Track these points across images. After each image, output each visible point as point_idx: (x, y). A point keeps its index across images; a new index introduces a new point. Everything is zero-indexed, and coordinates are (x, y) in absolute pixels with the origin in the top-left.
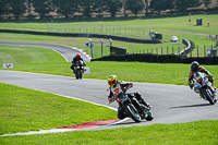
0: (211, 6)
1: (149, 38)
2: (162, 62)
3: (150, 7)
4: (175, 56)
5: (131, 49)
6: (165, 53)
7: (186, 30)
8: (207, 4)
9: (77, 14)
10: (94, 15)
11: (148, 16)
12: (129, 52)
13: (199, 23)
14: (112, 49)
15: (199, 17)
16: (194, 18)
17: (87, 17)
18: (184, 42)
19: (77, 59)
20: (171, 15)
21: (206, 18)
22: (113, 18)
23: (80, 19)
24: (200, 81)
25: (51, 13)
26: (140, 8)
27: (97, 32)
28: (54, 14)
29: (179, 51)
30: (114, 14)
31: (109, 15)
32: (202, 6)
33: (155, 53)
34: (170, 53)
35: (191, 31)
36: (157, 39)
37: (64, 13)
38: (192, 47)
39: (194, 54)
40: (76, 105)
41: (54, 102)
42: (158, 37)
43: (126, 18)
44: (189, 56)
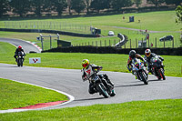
0: (141, 6)
1: (90, 33)
2: (101, 53)
3: (91, 7)
4: (112, 48)
5: (75, 42)
6: (103, 46)
7: (121, 26)
8: (138, 4)
9: (29, 13)
10: (44, 14)
11: (89, 14)
12: (73, 44)
13: (132, 20)
14: (59, 42)
15: (131, 15)
16: (127, 16)
17: (38, 16)
18: (119, 36)
19: (19, 50)
20: (108, 13)
21: (137, 16)
22: (59, 17)
23: (32, 17)
24: (138, 66)
25: (8, 13)
26: (82, 8)
27: (46, 28)
28: (10, 13)
29: (115, 43)
30: (60, 13)
31: (56, 13)
32: (134, 6)
33: (95, 45)
34: (108, 45)
35: (125, 26)
36: (97, 33)
37: (19, 13)
38: (126, 40)
39: (127, 46)
40: (29, 89)
41: (10, 87)
42: (98, 31)
43: (70, 16)
44: (123, 47)
